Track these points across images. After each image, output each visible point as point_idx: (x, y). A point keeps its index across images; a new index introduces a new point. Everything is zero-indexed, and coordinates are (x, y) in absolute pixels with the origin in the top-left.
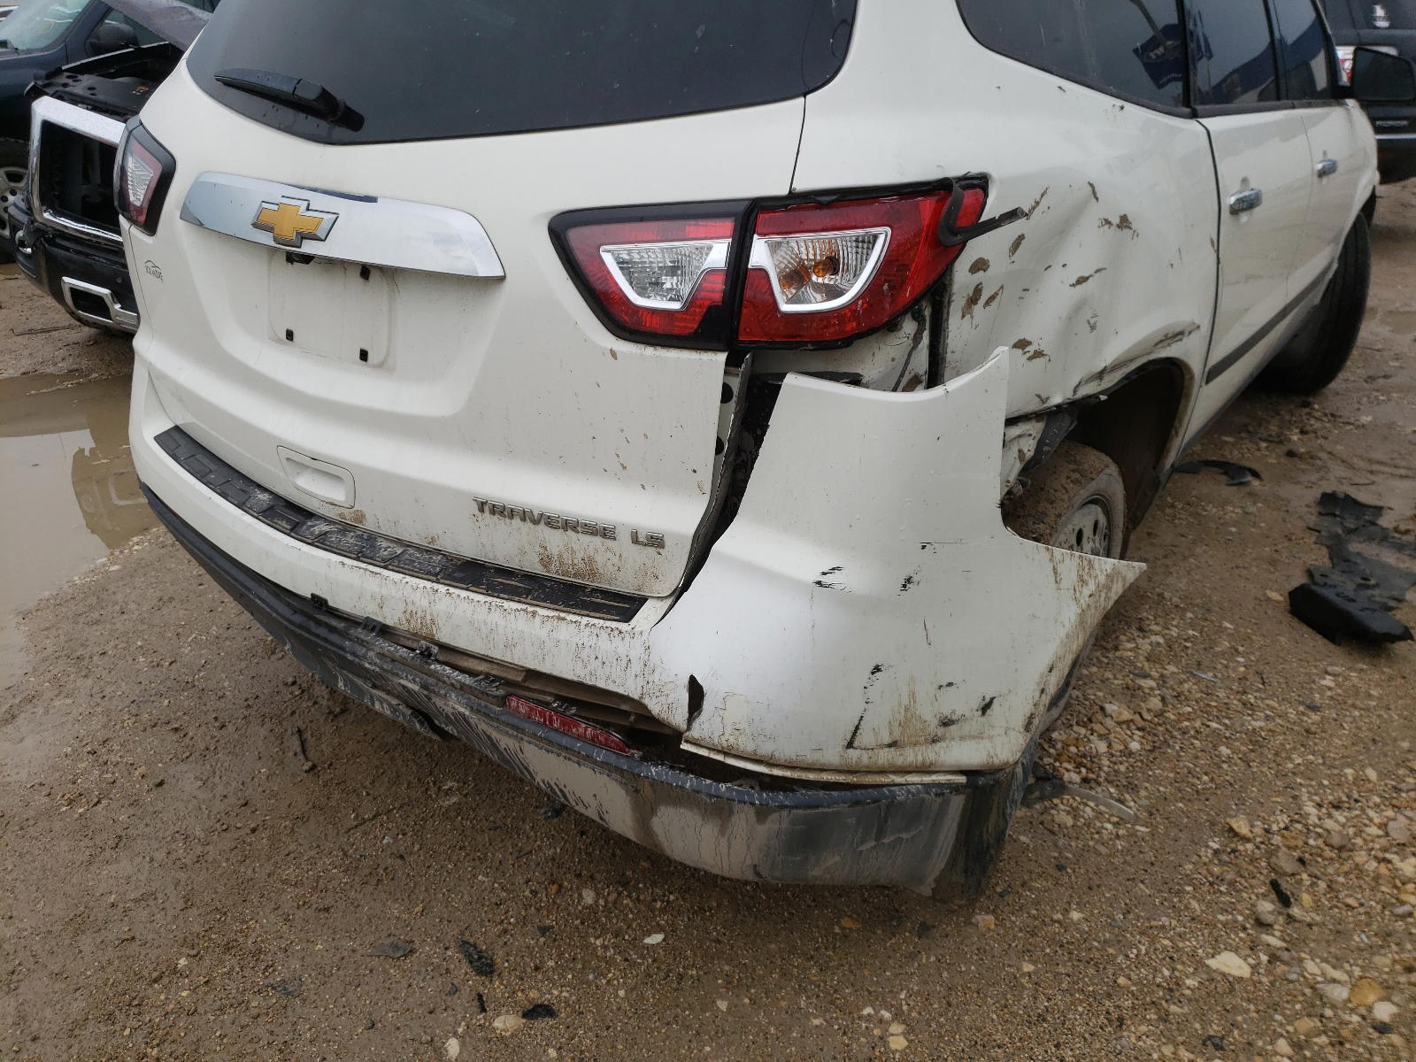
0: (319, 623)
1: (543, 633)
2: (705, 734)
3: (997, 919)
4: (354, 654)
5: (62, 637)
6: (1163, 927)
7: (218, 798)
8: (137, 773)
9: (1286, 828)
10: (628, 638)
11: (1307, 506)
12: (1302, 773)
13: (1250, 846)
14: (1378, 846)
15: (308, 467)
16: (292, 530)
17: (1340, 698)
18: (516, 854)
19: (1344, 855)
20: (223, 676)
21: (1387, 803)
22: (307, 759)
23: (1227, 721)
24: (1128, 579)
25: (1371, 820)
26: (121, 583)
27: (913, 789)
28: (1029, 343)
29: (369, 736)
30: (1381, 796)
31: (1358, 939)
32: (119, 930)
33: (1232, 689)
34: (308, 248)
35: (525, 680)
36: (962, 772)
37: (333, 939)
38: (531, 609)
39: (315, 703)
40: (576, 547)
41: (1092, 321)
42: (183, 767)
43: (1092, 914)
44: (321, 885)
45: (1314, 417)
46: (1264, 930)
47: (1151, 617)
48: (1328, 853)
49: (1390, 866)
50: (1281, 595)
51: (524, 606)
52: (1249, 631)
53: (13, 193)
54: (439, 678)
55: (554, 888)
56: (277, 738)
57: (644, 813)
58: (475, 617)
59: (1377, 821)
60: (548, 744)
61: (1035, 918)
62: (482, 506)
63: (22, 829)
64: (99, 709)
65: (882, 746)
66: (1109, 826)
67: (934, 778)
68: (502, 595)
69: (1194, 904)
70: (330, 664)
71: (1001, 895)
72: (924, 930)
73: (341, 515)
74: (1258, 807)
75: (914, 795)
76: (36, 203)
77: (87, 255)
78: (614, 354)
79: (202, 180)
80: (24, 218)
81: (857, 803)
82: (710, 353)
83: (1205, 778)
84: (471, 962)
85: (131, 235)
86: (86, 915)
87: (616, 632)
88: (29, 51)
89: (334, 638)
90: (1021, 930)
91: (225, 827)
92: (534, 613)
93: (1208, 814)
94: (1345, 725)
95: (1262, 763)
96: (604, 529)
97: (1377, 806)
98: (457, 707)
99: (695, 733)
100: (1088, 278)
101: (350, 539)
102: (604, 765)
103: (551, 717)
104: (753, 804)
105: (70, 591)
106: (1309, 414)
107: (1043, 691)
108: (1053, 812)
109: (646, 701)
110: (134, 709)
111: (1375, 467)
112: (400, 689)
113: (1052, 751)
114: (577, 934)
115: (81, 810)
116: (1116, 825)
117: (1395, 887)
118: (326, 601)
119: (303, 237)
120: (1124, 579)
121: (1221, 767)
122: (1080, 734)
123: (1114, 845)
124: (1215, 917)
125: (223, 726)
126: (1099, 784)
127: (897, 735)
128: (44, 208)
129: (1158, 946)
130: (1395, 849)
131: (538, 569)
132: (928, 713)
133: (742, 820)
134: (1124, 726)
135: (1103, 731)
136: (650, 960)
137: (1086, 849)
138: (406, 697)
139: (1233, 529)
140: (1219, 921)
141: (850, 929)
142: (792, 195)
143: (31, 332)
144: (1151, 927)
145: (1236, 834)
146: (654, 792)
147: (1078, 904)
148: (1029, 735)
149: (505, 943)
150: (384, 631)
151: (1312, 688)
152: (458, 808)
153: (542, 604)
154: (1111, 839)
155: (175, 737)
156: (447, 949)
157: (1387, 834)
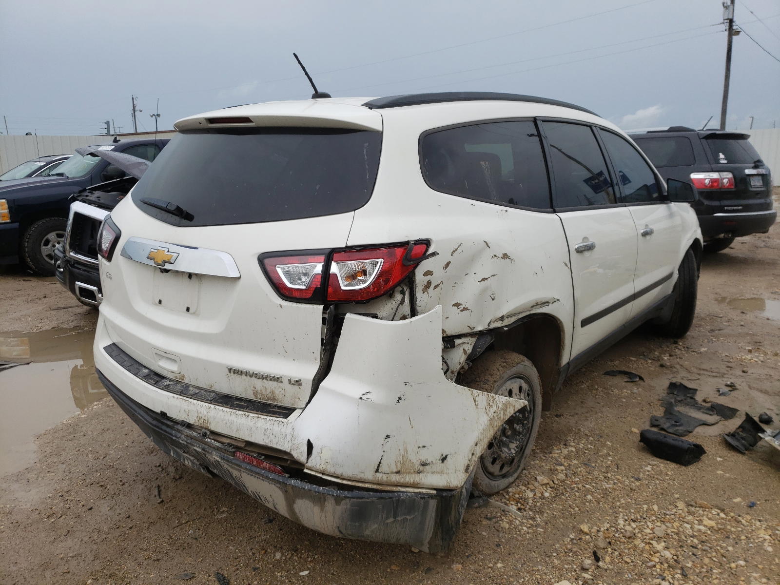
0: (163, 423)
1: (251, 424)
2: (314, 464)
3: (463, 566)
4: (176, 437)
5: (54, 446)
6: (538, 570)
7: (117, 514)
8: (81, 504)
9: (607, 530)
10: (286, 425)
11: (663, 390)
12: (623, 507)
13: (588, 537)
14: (648, 538)
15: (164, 357)
16: (155, 384)
17: (652, 475)
18: (248, 538)
19: (630, 541)
20: (127, 463)
21: (659, 520)
22: (160, 498)
23: (594, 485)
24: (516, 407)
25: (648, 527)
26: (85, 423)
27: (409, 494)
28: (461, 304)
29: (190, 489)
30: (656, 517)
31: (626, 576)
32: (63, 568)
33: (601, 471)
34: (167, 266)
35: (245, 446)
36: (435, 489)
37: (159, 572)
38: (247, 414)
39: (168, 474)
40: (267, 387)
41: (492, 296)
42: (103, 501)
43: (508, 565)
44: (157, 550)
45: (679, 349)
46: (584, 571)
47: (572, 439)
48: (623, 540)
49: (651, 546)
50: (638, 430)
51: (245, 413)
52: (618, 446)
53: (59, 243)
54: (209, 445)
55: (263, 552)
56: (147, 490)
57: (290, 504)
58: (225, 418)
59: (650, 527)
60: (251, 472)
61: (481, 566)
62: (230, 370)
63: (25, 528)
64: (67, 478)
65: (393, 473)
66: (525, 528)
67: (420, 490)
68: (236, 408)
69: (556, 561)
70: (167, 443)
71: (468, 557)
72: (429, 570)
73: (176, 377)
74: (598, 521)
75: (409, 497)
76: (68, 247)
77: (88, 272)
78: (281, 306)
79: (130, 240)
80: (61, 255)
81: (381, 498)
82: (317, 305)
83: (577, 509)
84: (219, 581)
85: (102, 261)
86: (49, 563)
87: (281, 423)
88: (74, 178)
89: (168, 430)
90: (473, 571)
91: (117, 526)
92: (248, 415)
93: (573, 524)
94: (650, 487)
95: (605, 503)
96: (278, 378)
97: (653, 521)
98: (216, 458)
99: (309, 464)
100: (487, 279)
101: (179, 387)
102: (273, 480)
103: (252, 459)
104: (333, 495)
105: (61, 426)
106: (676, 347)
107: (473, 454)
108: (501, 522)
109: (292, 453)
110: (83, 478)
111: (702, 372)
112: (194, 452)
113: (507, 497)
114: (270, 571)
115: (53, 520)
116: (529, 528)
117: (651, 554)
118: (166, 414)
119: (166, 262)
120: (514, 407)
121: (586, 504)
122: (522, 489)
123: (526, 536)
124: (563, 566)
125: (123, 484)
126: (525, 511)
127: (399, 468)
128: (71, 250)
129: (534, 578)
130: (656, 539)
131: (252, 398)
132: (415, 459)
133: (330, 504)
134: (544, 486)
135: (533, 488)
136: (301, 582)
137: (512, 538)
138: (197, 455)
139: (624, 400)
140: (565, 568)
141: (395, 570)
142: (347, 247)
143: (58, 309)
144: (533, 570)
145: (583, 532)
146: (293, 491)
147: (502, 560)
148: (468, 475)
149: (237, 574)
150: (189, 426)
151: (640, 471)
152: (226, 519)
153: (252, 411)
154: (524, 534)
155: (101, 489)
156: (210, 576)
157: (654, 533)
